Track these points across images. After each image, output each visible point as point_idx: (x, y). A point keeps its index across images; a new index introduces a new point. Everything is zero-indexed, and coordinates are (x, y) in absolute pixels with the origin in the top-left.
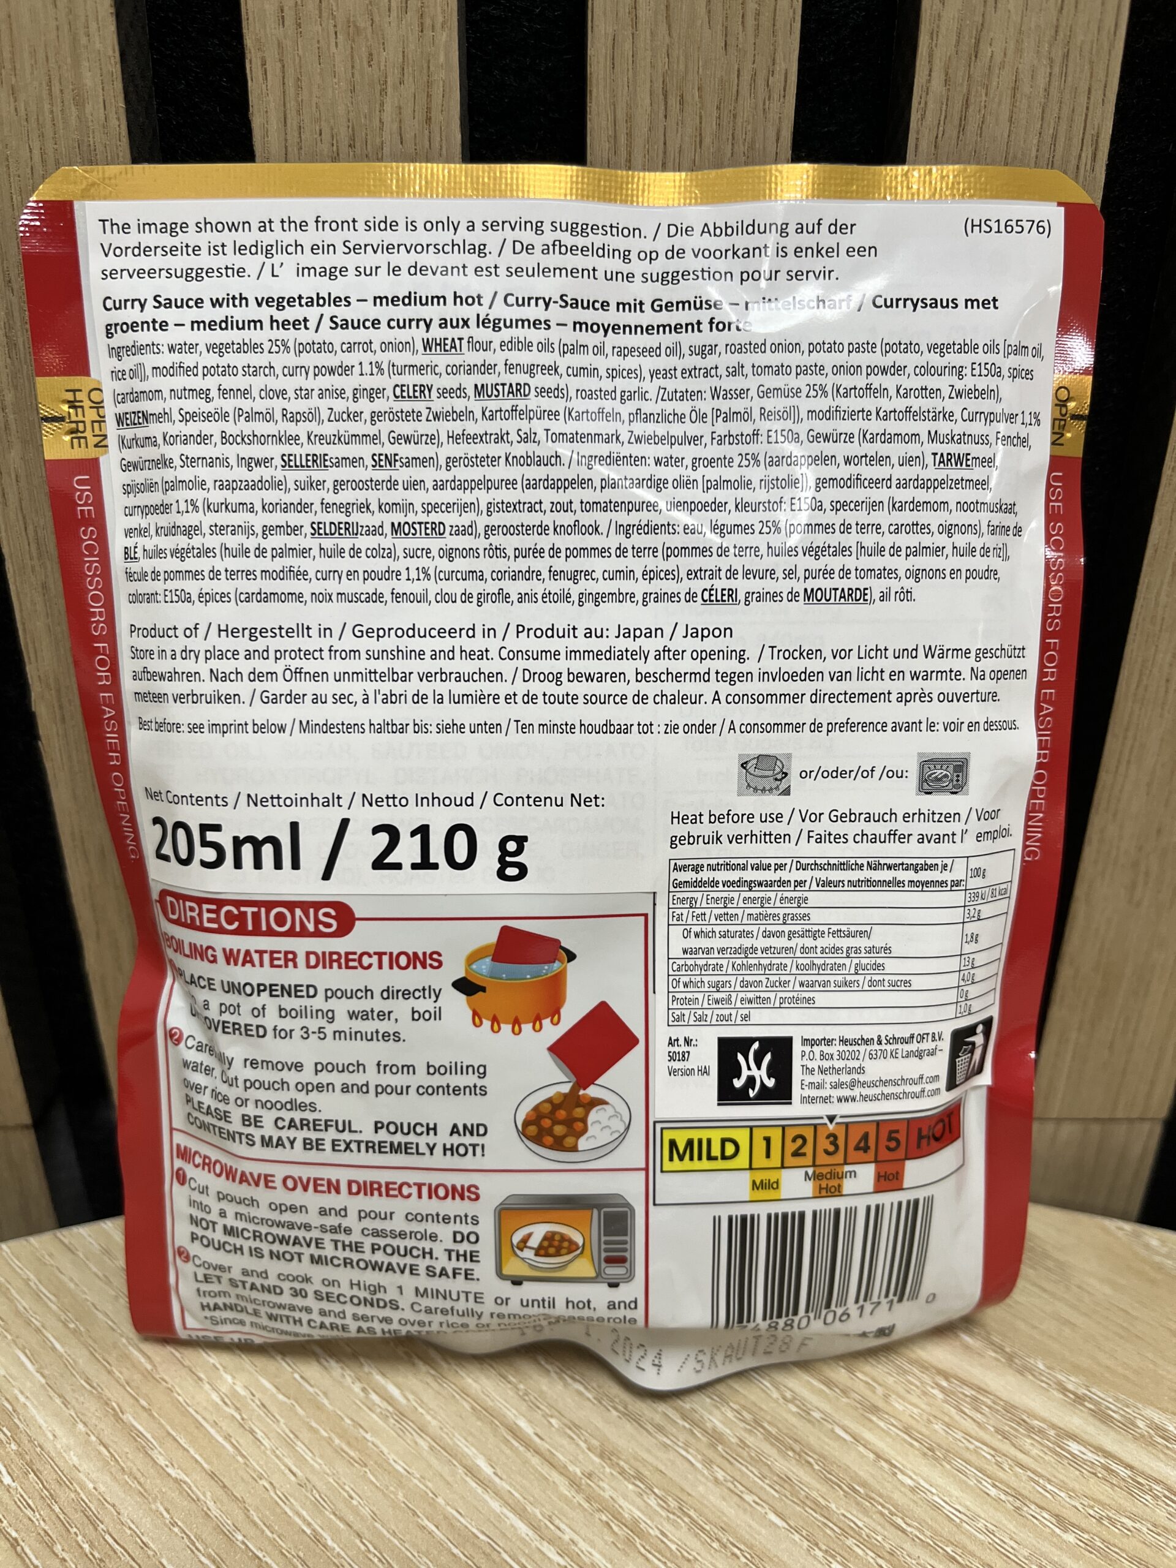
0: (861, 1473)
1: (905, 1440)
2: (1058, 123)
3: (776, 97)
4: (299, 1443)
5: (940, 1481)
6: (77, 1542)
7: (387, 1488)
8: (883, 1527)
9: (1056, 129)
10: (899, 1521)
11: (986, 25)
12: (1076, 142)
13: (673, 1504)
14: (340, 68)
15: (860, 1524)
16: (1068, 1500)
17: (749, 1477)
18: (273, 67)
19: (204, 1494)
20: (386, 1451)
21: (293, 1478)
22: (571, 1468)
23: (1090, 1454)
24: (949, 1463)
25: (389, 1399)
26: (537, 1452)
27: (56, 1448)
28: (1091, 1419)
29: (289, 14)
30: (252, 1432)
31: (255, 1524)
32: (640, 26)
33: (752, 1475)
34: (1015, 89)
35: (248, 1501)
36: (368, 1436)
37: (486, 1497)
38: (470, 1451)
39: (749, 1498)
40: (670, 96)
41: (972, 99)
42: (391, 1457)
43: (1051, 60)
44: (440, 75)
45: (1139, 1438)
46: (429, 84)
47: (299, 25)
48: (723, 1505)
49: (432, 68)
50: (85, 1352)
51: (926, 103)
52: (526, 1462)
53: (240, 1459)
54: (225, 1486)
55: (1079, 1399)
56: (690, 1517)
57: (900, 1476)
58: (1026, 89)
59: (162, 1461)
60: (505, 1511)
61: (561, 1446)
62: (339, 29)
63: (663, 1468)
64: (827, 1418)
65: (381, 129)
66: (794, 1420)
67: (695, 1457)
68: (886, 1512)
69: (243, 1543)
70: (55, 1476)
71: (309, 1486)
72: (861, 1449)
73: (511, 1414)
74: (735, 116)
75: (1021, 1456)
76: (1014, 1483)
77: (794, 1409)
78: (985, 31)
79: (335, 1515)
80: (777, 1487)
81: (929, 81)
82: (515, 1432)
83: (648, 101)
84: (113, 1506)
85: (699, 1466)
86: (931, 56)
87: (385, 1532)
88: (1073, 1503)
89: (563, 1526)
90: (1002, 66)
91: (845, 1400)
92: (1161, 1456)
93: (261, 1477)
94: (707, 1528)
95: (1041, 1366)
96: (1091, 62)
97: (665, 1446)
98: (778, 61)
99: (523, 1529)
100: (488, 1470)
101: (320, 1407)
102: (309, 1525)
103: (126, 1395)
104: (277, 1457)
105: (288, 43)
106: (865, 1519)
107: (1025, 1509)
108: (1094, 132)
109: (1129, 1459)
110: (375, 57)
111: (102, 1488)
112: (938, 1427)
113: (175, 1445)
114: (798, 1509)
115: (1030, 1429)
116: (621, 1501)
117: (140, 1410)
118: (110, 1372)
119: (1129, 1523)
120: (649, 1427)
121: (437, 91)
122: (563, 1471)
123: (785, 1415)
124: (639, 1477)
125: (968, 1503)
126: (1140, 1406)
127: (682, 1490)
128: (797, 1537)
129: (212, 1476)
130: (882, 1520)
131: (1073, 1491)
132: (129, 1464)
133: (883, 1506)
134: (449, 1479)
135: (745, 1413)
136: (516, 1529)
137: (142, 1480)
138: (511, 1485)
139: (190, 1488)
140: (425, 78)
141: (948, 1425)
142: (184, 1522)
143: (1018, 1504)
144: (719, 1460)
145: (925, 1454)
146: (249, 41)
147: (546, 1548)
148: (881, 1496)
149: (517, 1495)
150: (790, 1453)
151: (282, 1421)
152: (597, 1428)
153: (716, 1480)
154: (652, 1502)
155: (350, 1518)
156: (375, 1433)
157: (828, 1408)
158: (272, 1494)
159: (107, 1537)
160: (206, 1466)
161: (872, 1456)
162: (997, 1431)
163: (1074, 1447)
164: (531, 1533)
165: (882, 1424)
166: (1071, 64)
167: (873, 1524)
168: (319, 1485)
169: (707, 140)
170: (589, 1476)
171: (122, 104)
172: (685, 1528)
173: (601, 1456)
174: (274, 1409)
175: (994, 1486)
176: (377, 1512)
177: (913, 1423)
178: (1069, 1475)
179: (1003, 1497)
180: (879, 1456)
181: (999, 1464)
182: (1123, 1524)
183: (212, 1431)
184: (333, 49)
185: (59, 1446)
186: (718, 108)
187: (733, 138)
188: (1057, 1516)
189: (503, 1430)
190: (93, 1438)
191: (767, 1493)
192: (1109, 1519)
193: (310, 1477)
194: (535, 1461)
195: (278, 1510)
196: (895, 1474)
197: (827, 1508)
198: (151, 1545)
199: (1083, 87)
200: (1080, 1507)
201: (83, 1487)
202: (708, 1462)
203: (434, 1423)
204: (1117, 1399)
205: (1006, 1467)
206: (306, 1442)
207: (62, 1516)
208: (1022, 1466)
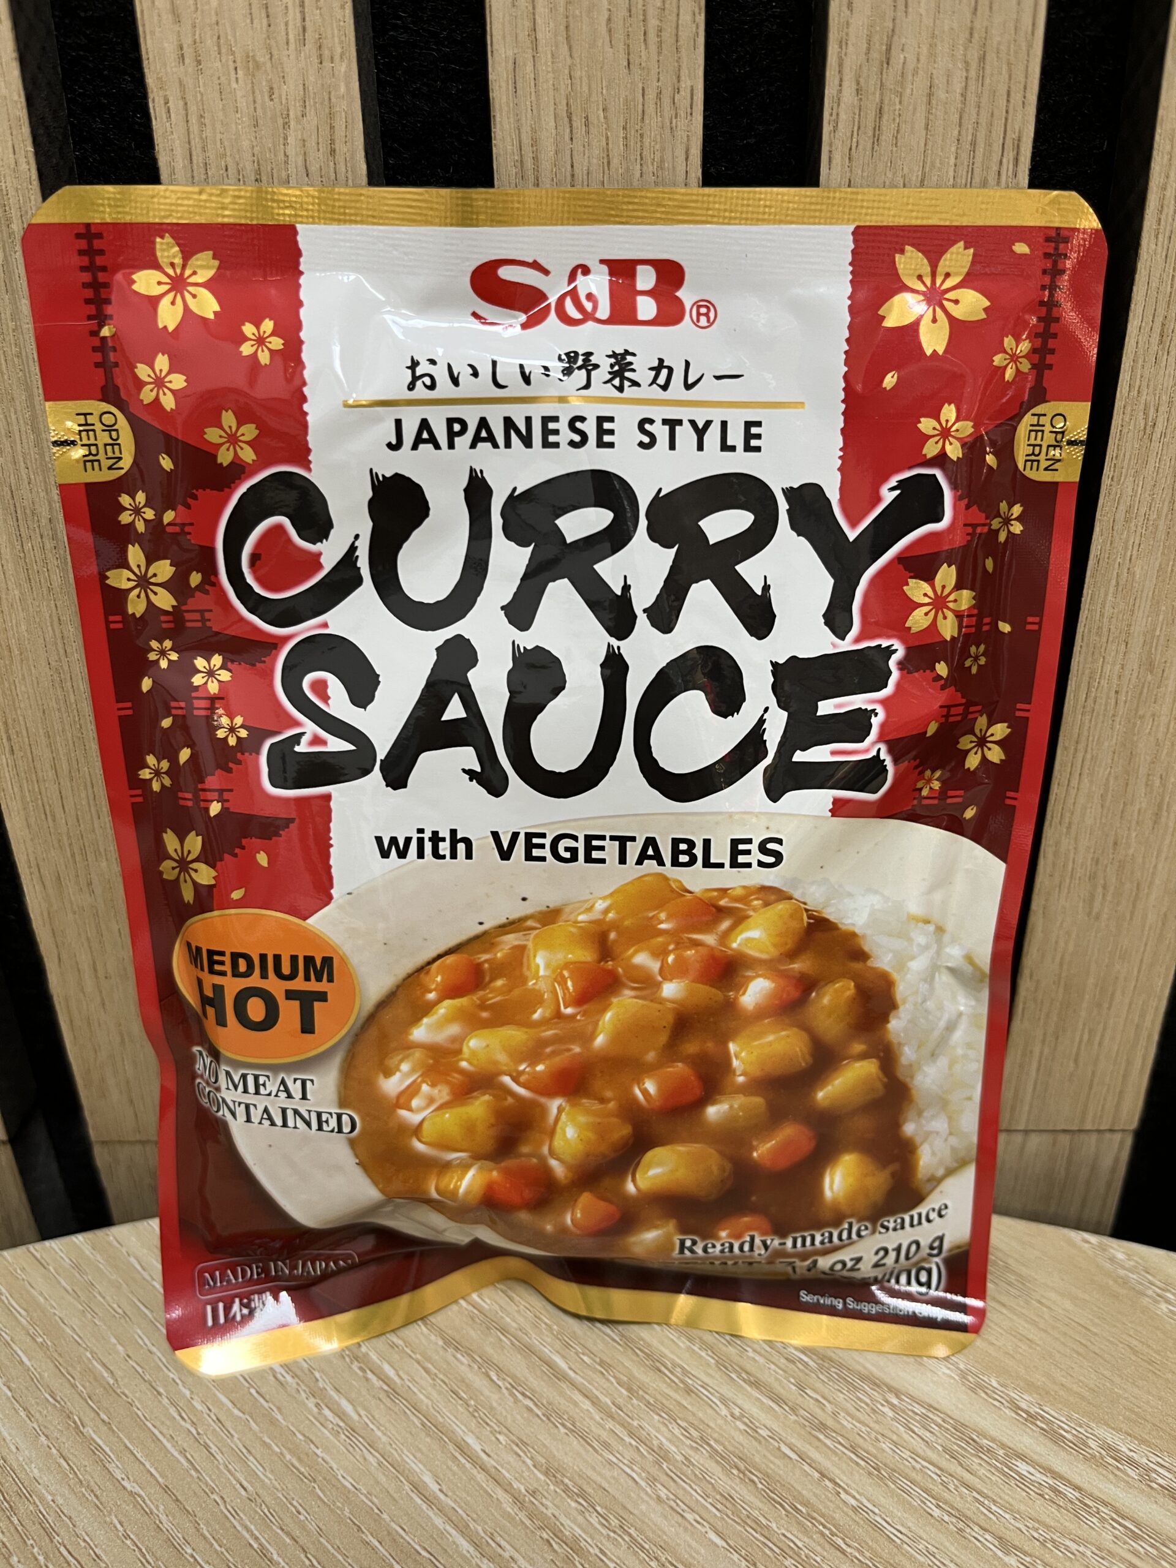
0: (804, 1492)
1: (851, 1459)
2: (976, 130)
3: (682, 113)
4: (251, 1458)
5: (884, 1501)
6: (32, 1553)
7: (334, 1503)
8: (824, 1548)
9: (974, 135)
10: (840, 1542)
11: (897, 30)
12: (997, 147)
13: (615, 1522)
14: (242, 104)
15: (800, 1544)
16: (1012, 1521)
17: (692, 1495)
18: (175, 105)
19: (157, 1508)
20: (335, 1466)
21: (243, 1493)
22: (516, 1485)
23: (1038, 1475)
24: (894, 1483)
25: (341, 1414)
26: (483, 1468)
27: (17, 1460)
28: (1042, 1438)
29: (188, 52)
30: (207, 1447)
31: (205, 1538)
32: (540, 49)
33: (695, 1494)
34: (930, 95)
35: (199, 1514)
36: (318, 1452)
37: (431, 1513)
38: (417, 1467)
39: (690, 1516)
40: (574, 118)
41: (886, 108)
42: (340, 1473)
43: (967, 63)
44: (341, 106)
45: (1091, 1459)
46: (331, 115)
47: (199, 62)
48: (664, 1524)
49: (333, 100)
50: (51, 1365)
51: (838, 114)
52: (471, 1478)
53: (193, 1472)
54: (177, 1500)
55: (1031, 1417)
56: (630, 1535)
57: (843, 1495)
58: (941, 94)
59: (119, 1475)
60: (448, 1527)
61: (509, 1463)
62: (238, 64)
63: (606, 1486)
64: (774, 1435)
65: (286, 162)
66: (741, 1438)
67: (639, 1475)
68: (827, 1532)
69: (192, 1556)
70: (16, 1488)
71: (259, 1501)
72: (806, 1468)
73: (460, 1431)
74: (642, 136)
75: (967, 1476)
76: (958, 1503)
77: (742, 1427)
78: (896, 38)
79: (282, 1530)
80: (719, 1506)
81: (840, 91)
82: (462, 1448)
83: (552, 124)
84: (70, 1518)
85: (643, 1484)
86: (841, 65)
87: (330, 1547)
88: (1017, 1525)
89: (503, 1543)
90: (915, 72)
91: (794, 1418)
92: (1111, 1476)
93: (213, 1491)
94: (647, 1546)
95: (995, 1384)
96: (1009, 64)
97: (610, 1463)
98: (683, 78)
99: (464, 1545)
100: (435, 1487)
101: (273, 1422)
102: (256, 1538)
103: (88, 1409)
104: (229, 1471)
105: (189, 82)
106: (806, 1540)
107: (968, 1530)
108: (1015, 136)
109: (1077, 1480)
110: (276, 91)
111: (60, 1501)
112: (886, 1446)
113: (132, 1458)
114: (739, 1528)
115: (979, 1448)
116: (563, 1519)
117: (101, 1425)
118: (74, 1386)
119: (1073, 1546)
120: (595, 1444)
121: (340, 123)
122: (508, 1488)
123: (733, 1433)
124: (582, 1494)
125: (910, 1524)
126: (1093, 1425)
127: (625, 1508)
128: (735, 1557)
129: (166, 1489)
130: (822, 1541)
131: (1019, 1513)
132: (88, 1477)
133: (824, 1527)
134: (395, 1496)
135: (692, 1431)
136: (457, 1546)
137: (98, 1493)
138: (455, 1501)
139: (144, 1501)
140: (327, 110)
141: (895, 1444)
142: (137, 1535)
143: (961, 1525)
144: (663, 1478)
145: (870, 1474)
146: (150, 80)
148: (823, 1516)
149: (460, 1511)
150: (735, 1472)
151: (236, 1436)
152: (544, 1445)
153: (659, 1498)
154: (594, 1520)
155: (297, 1533)
156: (326, 1449)
157: (776, 1426)
158: (222, 1507)
159: (62, 1549)
160: (160, 1480)
161: (816, 1475)
162: (945, 1450)
163: (1023, 1468)
164: (471, 1549)
165: (828, 1442)
166: (987, 67)
167: (813, 1544)
168: (267, 1499)
169: (615, 162)
170: (533, 1493)
171: (30, 149)
172: (625, 1547)
173: (546, 1473)
174: (228, 1424)
175: (938, 1506)
176: (323, 1528)
177: (861, 1441)
178: (1015, 1496)
179: (946, 1518)
180: (823, 1475)
181: (944, 1484)
182: (1067, 1548)
183: (168, 1445)
184: (234, 85)
185: (21, 1459)
186: (625, 128)
187: (642, 159)
188: (1000, 1538)
189: (451, 1447)
190: (54, 1451)
191: (710, 1512)
192: (1053, 1541)
193: (261, 1492)
194: (481, 1477)
195: (228, 1525)
196: (838, 1493)
197: (768, 1527)
198: (104, 1557)
199: (1002, 90)
200: (1024, 1529)
201: (42, 1499)
202: (652, 1480)
203: (384, 1439)
204: (1069, 1418)
205: (951, 1487)
206: (258, 1456)
207: (20, 1528)
208: (967, 1486)
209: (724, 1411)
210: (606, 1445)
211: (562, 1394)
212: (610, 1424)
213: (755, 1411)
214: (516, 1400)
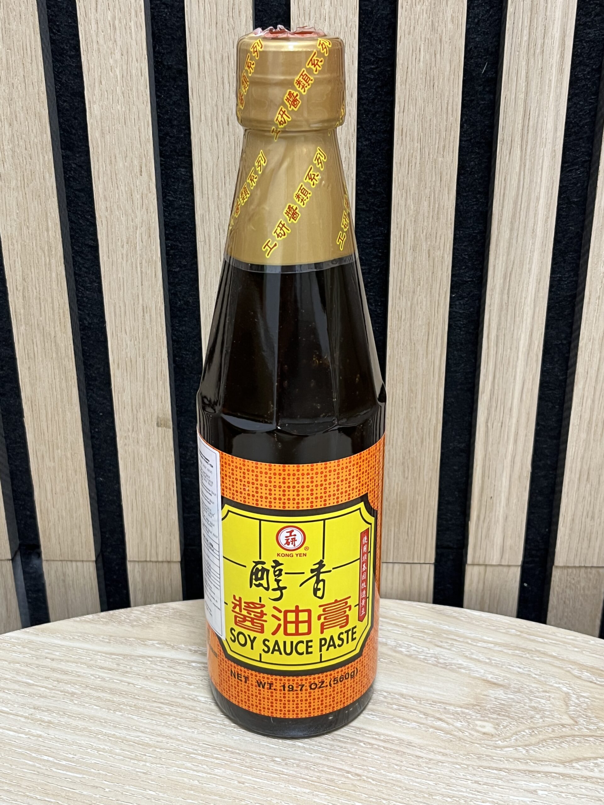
0: (124, 689)
1: (138, 677)
5: (150, 684)
22: (24, 715)
24: (152, 679)
26: (11, 714)
33: (87, 699)
39: (87, 705)
48: (79, 709)
52: (8, 717)
56: (68, 715)
57: (137, 686)
61: (19, 710)
63: (56, 706)
64: (111, 679)
66: (100, 683)
67: (67, 700)
68: (132, 696)
72: (123, 683)
75: (176, 671)
76: (174, 678)
77: (100, 679)
80: (96, 700)
85: (69, 702)
89: (25, 729)
91: (117, 672)
94: (74, 715)
97: (56, 700)
112: (149, 671)
114: (103, 703)
115: (179, 663)
116: (44, 717)
120: (49, 697)
122: (22, 716)
123: (97, 682)
124: (48, 710)
125: (159, 687)
127: (64, 709)
128: (104, 710)
130: (131, 698)
135: (82, 685)
141: (152, 670)
143: (175, 683)
144: (75, 699)
145: (145, 679)
147: (20, 735)
148: (130, 693)
149: (7, 726)
150: (99, 691)
152: (31, 703)
153: (75, 704)
154: (54, 714)
157: (111, 676)
161: (127, 684)
162: (168, 667)
164: (15, 733)
165: (130, 675)
167: (128, 700)
170: (32, 715)
172: (66, 718)
173: (34, 709)
175: (167, 680)
177: (141, 672)
179: (170, 682)
180: (129, 683)
181: (169, 675)
191: (93, 702)
194: (11, 716)
196: (135, 686)
197: (113, 700)
202: (72, 700)
205: (172, 675)
208: (177, 673)
209: (93, 677)
210: (53, 697)
211: (34, 689)
212: (53, 691)
213: (103, 675)
214: (17, 695)
